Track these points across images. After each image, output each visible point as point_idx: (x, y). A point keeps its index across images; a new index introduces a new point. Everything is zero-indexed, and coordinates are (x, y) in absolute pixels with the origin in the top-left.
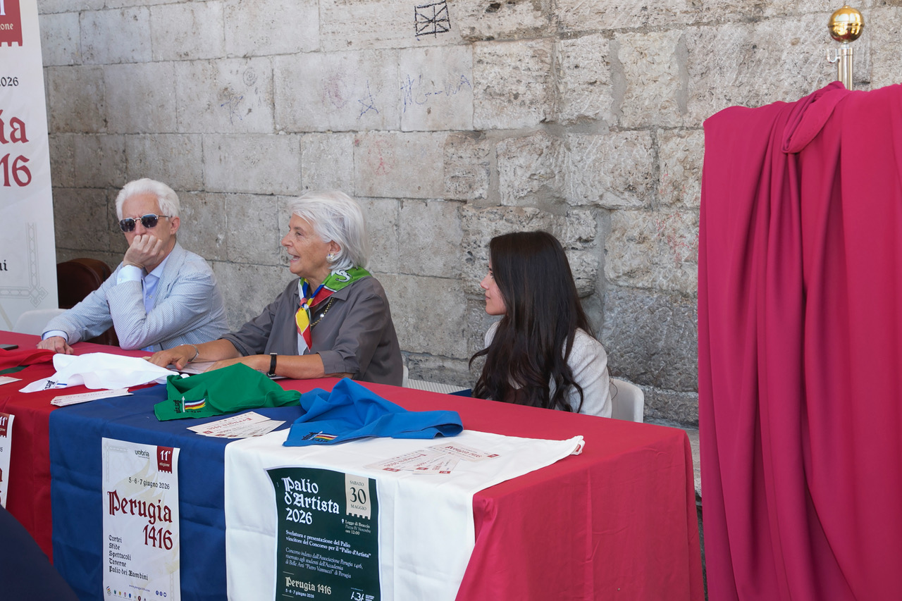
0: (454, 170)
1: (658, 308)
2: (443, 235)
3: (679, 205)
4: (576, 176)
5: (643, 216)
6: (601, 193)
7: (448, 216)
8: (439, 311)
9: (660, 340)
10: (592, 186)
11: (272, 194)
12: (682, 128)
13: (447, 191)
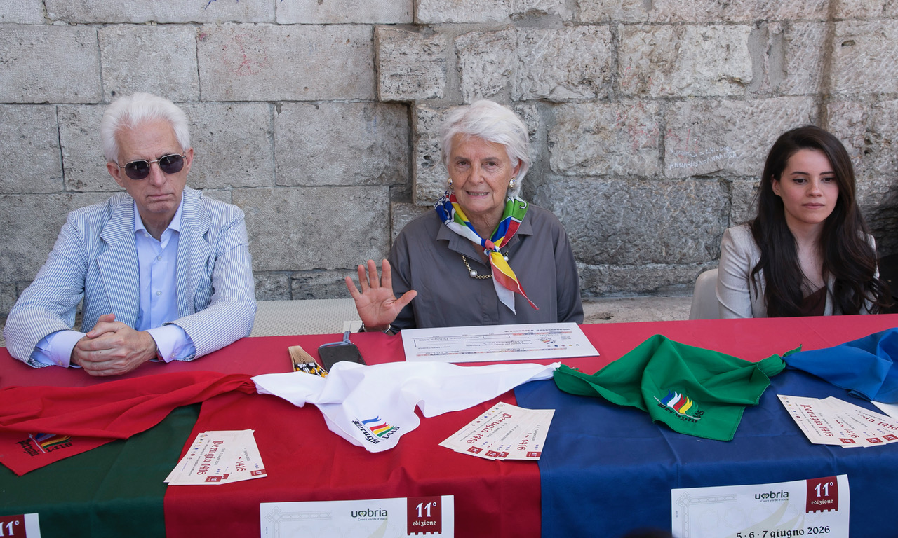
0: (395, 67)
1: (614, 193)
2: (342, 139)
3: (643, 95)
4: (521, 71)
5: (600, 108)
6: (552, 88)
7: (350, 119)
8: (336, 222)
9: (618, 222)
10: (541, 81)
11: (46, 103)
12: (646, 23)
13: (387, 92)
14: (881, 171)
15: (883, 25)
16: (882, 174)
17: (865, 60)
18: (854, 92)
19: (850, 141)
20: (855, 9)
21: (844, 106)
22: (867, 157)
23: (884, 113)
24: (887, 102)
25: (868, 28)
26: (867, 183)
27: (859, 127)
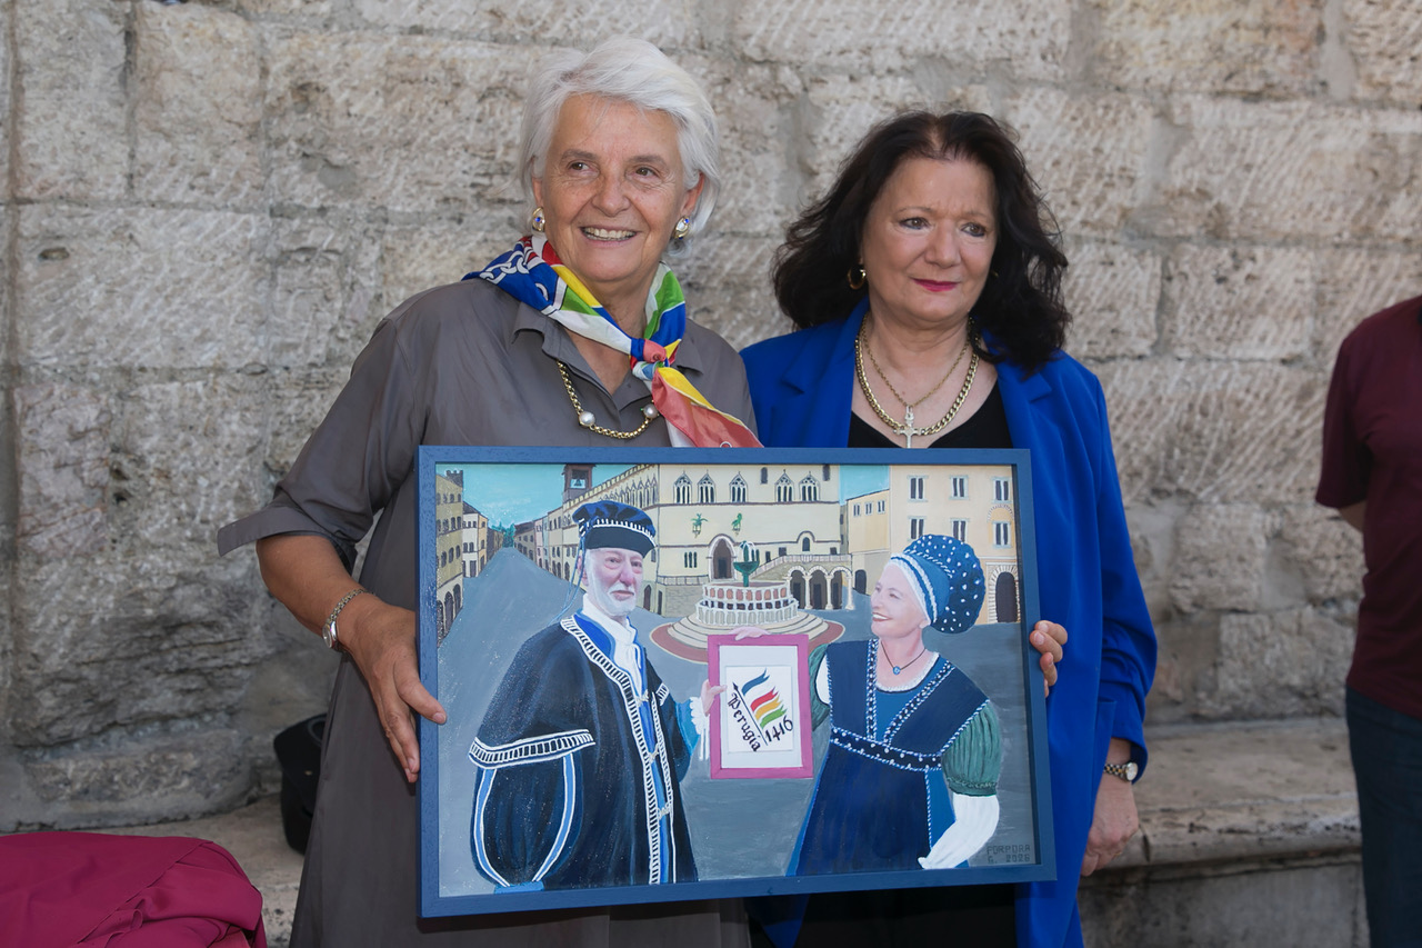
14: (153, 540)
15: (130, 218)
16: (155, 547)
17: (96, 293)
18: (76, 362)
19: (75, 472)
20: (62, 180)
21: (51, 394)
22: (121, 509)
23: (148, 411)
24: (154, 387)
25: (95, 222)
26: (121, 567)
27: (93, 441)
